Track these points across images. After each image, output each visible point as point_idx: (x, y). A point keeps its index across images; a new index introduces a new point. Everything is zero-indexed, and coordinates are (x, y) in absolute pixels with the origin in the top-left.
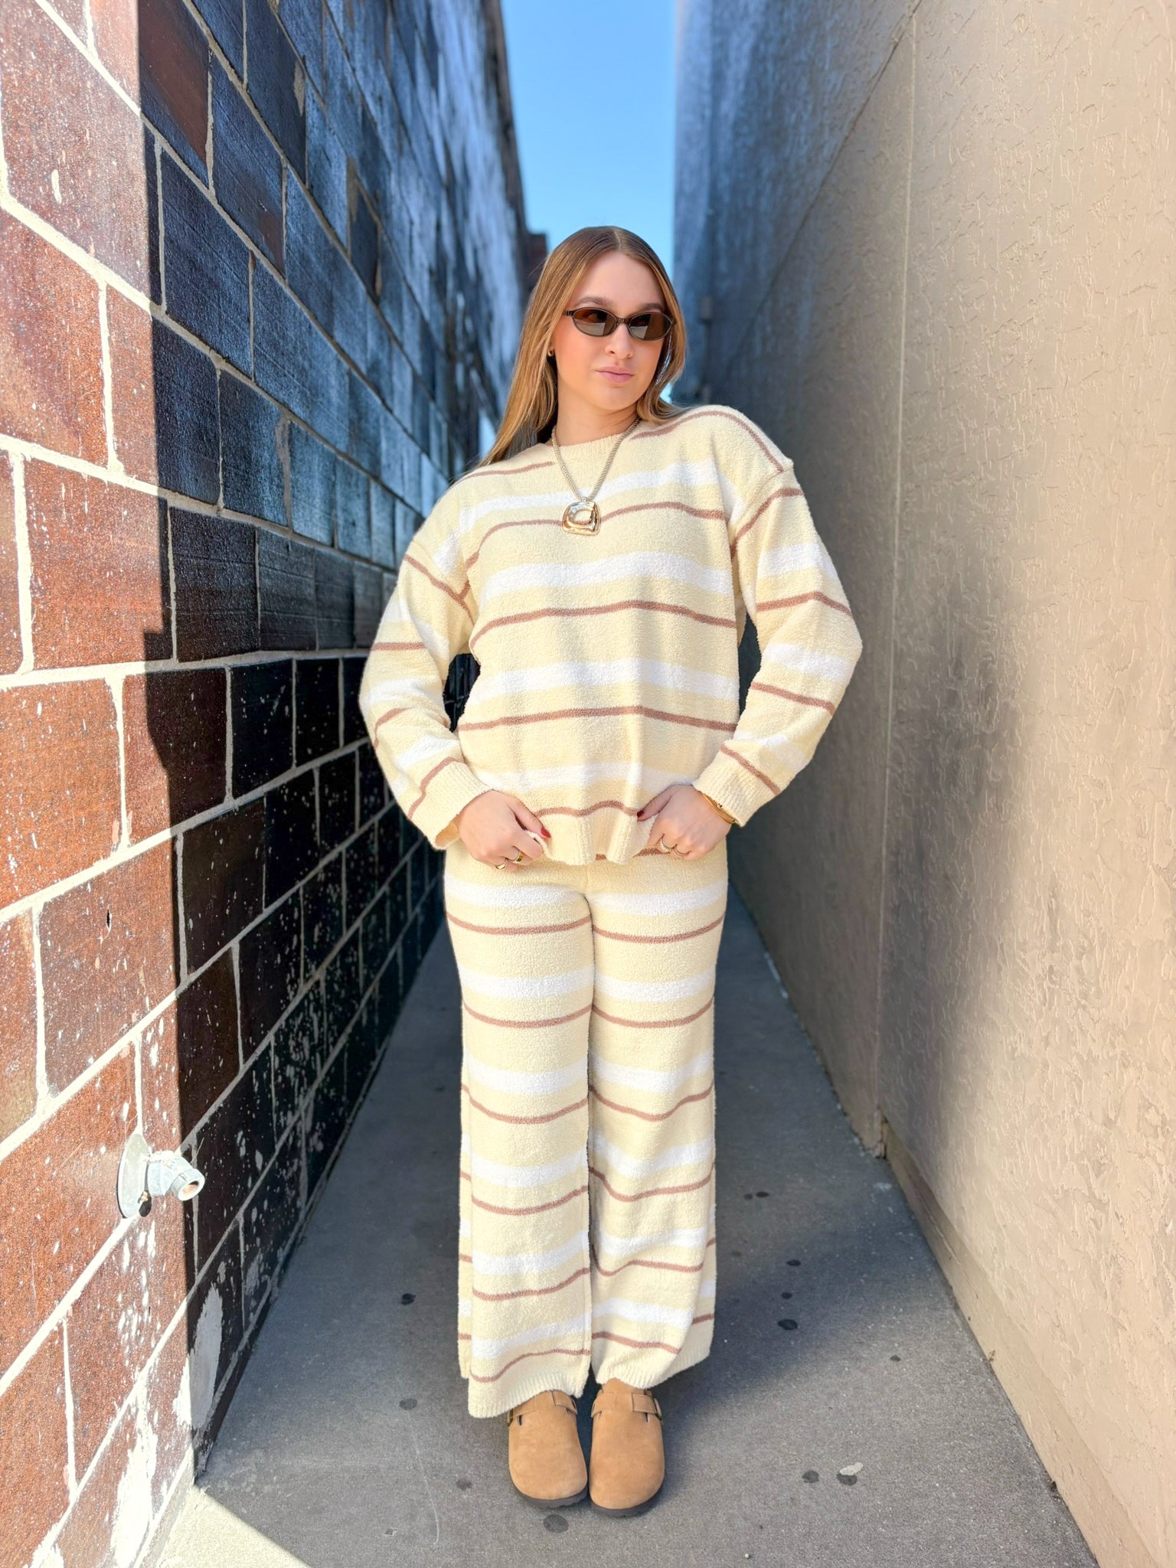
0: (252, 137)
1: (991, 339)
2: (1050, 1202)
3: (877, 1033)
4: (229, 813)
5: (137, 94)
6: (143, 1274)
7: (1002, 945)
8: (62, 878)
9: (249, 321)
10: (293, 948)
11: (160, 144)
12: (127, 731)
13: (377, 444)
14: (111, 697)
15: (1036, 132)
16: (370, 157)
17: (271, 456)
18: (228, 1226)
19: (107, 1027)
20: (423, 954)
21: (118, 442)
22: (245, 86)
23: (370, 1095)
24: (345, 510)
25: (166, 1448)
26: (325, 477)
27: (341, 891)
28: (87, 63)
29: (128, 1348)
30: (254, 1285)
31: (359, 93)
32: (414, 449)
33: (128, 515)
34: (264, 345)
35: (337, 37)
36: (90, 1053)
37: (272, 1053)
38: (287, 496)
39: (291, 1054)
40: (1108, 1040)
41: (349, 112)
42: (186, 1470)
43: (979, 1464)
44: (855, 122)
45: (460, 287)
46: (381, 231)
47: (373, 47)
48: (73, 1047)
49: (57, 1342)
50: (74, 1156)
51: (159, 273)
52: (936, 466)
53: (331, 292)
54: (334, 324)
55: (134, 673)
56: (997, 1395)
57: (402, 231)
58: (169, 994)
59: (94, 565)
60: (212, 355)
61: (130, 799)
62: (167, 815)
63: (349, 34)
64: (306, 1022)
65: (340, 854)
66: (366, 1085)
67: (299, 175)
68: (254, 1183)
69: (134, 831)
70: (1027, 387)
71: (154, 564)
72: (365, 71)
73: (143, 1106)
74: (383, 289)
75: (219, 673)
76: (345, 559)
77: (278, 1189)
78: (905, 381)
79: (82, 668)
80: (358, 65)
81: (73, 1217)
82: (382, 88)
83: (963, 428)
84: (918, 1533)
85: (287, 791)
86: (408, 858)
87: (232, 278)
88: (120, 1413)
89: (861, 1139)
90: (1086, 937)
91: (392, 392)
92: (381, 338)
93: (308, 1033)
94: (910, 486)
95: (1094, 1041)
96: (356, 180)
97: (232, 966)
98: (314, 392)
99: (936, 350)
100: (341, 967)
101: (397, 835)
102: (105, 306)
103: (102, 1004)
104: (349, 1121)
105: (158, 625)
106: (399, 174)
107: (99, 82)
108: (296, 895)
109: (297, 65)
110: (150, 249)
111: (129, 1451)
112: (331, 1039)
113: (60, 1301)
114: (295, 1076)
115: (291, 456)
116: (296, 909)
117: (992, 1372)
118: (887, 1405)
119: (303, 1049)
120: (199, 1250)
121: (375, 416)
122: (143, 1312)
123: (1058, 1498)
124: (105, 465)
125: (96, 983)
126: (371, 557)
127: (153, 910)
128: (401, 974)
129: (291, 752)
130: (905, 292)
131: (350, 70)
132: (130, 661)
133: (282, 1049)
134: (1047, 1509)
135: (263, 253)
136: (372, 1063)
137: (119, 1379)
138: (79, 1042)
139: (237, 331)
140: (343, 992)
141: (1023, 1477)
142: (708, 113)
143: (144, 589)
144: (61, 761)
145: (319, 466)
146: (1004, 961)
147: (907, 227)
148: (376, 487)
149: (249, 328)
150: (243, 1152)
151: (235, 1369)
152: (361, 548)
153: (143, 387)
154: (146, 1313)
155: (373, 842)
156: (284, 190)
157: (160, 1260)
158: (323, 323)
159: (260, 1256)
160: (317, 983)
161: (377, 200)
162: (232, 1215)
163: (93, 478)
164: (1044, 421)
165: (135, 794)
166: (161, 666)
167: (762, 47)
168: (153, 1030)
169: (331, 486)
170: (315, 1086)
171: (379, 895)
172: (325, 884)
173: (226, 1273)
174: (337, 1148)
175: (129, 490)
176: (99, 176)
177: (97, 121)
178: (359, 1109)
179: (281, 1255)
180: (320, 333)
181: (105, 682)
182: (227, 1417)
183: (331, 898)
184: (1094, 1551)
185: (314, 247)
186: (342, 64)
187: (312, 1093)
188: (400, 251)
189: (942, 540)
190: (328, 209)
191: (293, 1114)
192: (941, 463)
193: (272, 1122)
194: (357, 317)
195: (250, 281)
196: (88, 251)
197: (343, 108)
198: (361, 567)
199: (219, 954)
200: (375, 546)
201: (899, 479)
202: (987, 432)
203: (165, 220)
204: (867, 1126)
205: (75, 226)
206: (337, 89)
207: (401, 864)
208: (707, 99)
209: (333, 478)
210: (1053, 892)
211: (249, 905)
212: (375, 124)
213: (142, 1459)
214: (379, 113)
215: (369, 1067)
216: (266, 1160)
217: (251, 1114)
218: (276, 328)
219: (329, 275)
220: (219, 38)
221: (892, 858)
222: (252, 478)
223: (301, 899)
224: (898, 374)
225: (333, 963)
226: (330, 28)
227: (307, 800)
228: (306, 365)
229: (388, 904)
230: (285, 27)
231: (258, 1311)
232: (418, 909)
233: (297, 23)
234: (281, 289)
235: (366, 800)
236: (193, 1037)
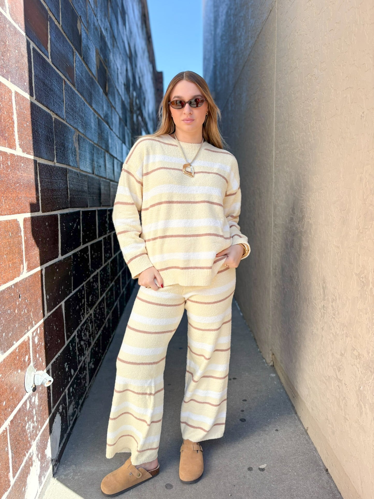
0: (63, 42)
1: (302, 105)
2: (324, 380)
3: (270, 326)
4: (60, 261)
5: (24, 29)
6: (34, 410)
7: (308, 298)
8: (3, 284)
9: (63, 102)
10: (83, 303)
11: (32, 45)
12: (25, 236)
13: (108, 141)
14: (19, 225)
15: (315, 38)
16: (103, 48)
17: (72, 145)
18: (62, 393)
19: (20, 331)
20: (126, 304)
21: (19, 142)
22: (61, 26)
23: (109, 349)
24: (97, 162)
25: (43, 466)
26: (90, 152)
27: (98, 285)
28: (6, 19)
29: (29, 434)
30: (71, 412)
31: (99, 28)
32: (120, 142)
33: (24, 165)
34: (69, 109)
35: (91, 9)
36: (14, 340)
37: (76, 337)
38: (78, 158)
39: (83, 337)
40: (341, 329)
41: (96, 33)
42: (50, 472)
43: (303, 464)
44: (258, 35)
45: (134, 89)
46: (107, 72)
47: (104, 13)
48: (8, 338)
49: (5, 434)
50: (10, 374)
51: (33, 87)
52: (286, 146)
53: (91, 92)
54: (92, 102)
55: (27, 217)
56: (309, 441)
57: (114, 72)
58: (41, 320)
59: (12, 182)
60: (51, 113)
61: (26, 258)
62: (39, 262)
63: (96, 8)
64: (87, 327)
65: (98, 273)
66: (108, 346)
67: (80, 54)
68: (71, 379)
69: (28, 268)
70: (313, 121)
71: (33, 181)
72: (101, 20)
73: (33, 356)
74: (109, 90)
75: (56, 216)
76: (97, 178)
77: (79, 381)
78: (275, 119)
79: (9, 216)
80: (99, 19)
81: (10, 393)
82: (107, 25)
83: (294, 133)
84: (284, 486)
85: (79, 253)
86: (120, 273)
87: (57, 88)
88: (27, 455)
89: (266, 360)
90: (334, 296)
91: (112, 124)
92: (108, 106)
93: (88, 330)
94: (278, 152)
95: (337, 329)
96: (99, 56)
97: (62, 310)
98: (86, 124)
99: (285, 108)
100: (99, 309)
101: (117, 266)
102: (14, 98)
103: (18, 324)
104: (102, 358)
105: (35, 201)
106: (113, 53)
107: (11, 25)
108: (83, 287)
109: (78, 18)
110: (29, 79)
111: (31, 467)
112: (96, 332)
113: (6, 420)
114: (84, 344)
115: (79, 145)
116: (83, 291)
117: (307, 434)
118: (274, 445)
119: (87, 336)
120: (53, 402)
121: (107, 131)
122: (34, 423)
123: (328, 474)
124: (15, 149)
125: (16, 317)
126: (106, 177)
127: (35, 293)
128: (119, 310)
129: (80, 240)
130: (275, 90)
131: (96, 20)
132: (26, 213)
133: (79, 336)
134: (325, 477)
135: (68, 79)
136: (110, 339)
137: (26, 445)
138: (11, 337)
139: (59, 105)
140: (100, 317)
141: (317, 468)
142: (213, 33)
143: (30, 190)
144: (3, 246)
145: (88, 148)
146: (309, 303)
147: (275, 69)
148: (107, 155)
149: (63, 104)
150: (67, 369)
151: (66, 439)
152: (103, 174)
153: (28, 124)
154: (35, 423)
155: (108, 269)
156: (75, 59)
157: (39, 406)
158: (88, 102)
159: (73, 403)
160: (91, 315)
161: (106, 62)
162: (64, 390)
163: (11, 154)
164: (319, 131)
165: (28, 256)
166: (36, 214)
167: (229, 11)
168: (36, 332)
169: (92, 155)
170: (91, 347)
171: (111, 285)
172: (93, 282)
173: (62, 409)
174: (98, 367)
175: (24, 157)
176: (11, 56)
177: (10, 38)
178: (106, 354)
179: (81, 402)
180: (87, 105)
181: (17, 220)
182: (63, 455)
183: (95, 287)
184: (340, 490)
185: (85, 77)
186: (94, 18)
187: (90, 350)
188: (114, 78)
189: (288, 169)
190: (89, 65)
191: (84, 356)
192: (287, 145)
193: (77, 359)
194: (100, 100)
195: (64, 89)
196: (8, 80)
197: (94, 32)
198: (103, 180)
199: (58, 306)
200: (107, 173)
201: (274, 150)
202: (301, 134)
203: (34, 70)
204: (268, 356)
205: (4, 72)
206: (92, 26)
207: (118, 275)
208: (212, 28)
209: (93, 152)
210: (324, 281)
211: (67, 290)
212: (105, 37)
213: (35, 469)
214: (106, 34)
215: (109, 340)
216: (75, 371)
217: (70, 357)
218: (73, 104)
219: (90, 86)
220: (51, 10)
221: (274, 271)
222: (66, 153)
223: (85, 288)
224: (273, 116)
225: (96, 308)
226: (89, 7)
227: (86, 256)
228: (83, 115)
229: (114, 288)
230: (74, 6)
231: (73, 420)
232: (124, 289)
233: (78, 5)
234: (74, 91)
235: (106, 255)
236: (49, 333)
